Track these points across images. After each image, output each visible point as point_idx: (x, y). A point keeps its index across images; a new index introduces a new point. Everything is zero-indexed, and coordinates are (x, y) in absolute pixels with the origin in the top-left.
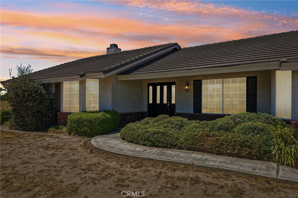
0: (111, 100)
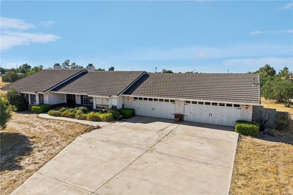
0: (48, 100)
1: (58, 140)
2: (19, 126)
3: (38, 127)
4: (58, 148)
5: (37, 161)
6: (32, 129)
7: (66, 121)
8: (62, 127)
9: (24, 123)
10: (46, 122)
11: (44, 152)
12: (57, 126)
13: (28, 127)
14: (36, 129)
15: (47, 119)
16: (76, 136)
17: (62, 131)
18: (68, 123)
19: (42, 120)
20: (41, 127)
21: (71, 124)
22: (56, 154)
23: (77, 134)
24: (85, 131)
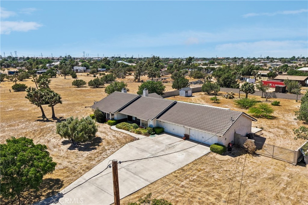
0: (116, 117)
1: (117, 145)
2: (101, 134)
3: (109, 136)
4: (116, 149)
5: (107, 154)
6: (107, 137)
7: (124, 133)
8: (121, 137)
9: (103, 132)
10: (114, 132)
11: (111, 151)
12: (119, 136)
13: (105, 135)
14: (109, 137)
15: (115, 131)
16: (126, 144)
17: (120, 140)
18: (124, 135)
19: (112, 131)
20: (111, 136)
21: (126, 135)
22: (115, 152)
23: (127, 143)
24: (131, 141)
